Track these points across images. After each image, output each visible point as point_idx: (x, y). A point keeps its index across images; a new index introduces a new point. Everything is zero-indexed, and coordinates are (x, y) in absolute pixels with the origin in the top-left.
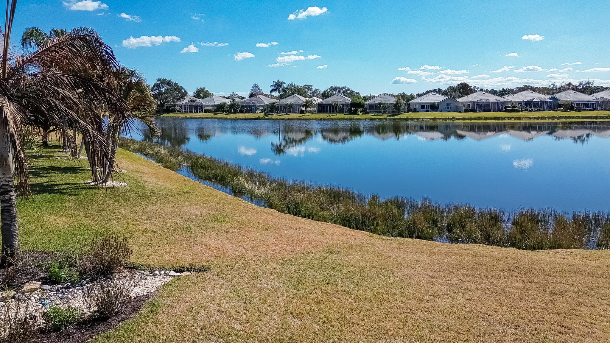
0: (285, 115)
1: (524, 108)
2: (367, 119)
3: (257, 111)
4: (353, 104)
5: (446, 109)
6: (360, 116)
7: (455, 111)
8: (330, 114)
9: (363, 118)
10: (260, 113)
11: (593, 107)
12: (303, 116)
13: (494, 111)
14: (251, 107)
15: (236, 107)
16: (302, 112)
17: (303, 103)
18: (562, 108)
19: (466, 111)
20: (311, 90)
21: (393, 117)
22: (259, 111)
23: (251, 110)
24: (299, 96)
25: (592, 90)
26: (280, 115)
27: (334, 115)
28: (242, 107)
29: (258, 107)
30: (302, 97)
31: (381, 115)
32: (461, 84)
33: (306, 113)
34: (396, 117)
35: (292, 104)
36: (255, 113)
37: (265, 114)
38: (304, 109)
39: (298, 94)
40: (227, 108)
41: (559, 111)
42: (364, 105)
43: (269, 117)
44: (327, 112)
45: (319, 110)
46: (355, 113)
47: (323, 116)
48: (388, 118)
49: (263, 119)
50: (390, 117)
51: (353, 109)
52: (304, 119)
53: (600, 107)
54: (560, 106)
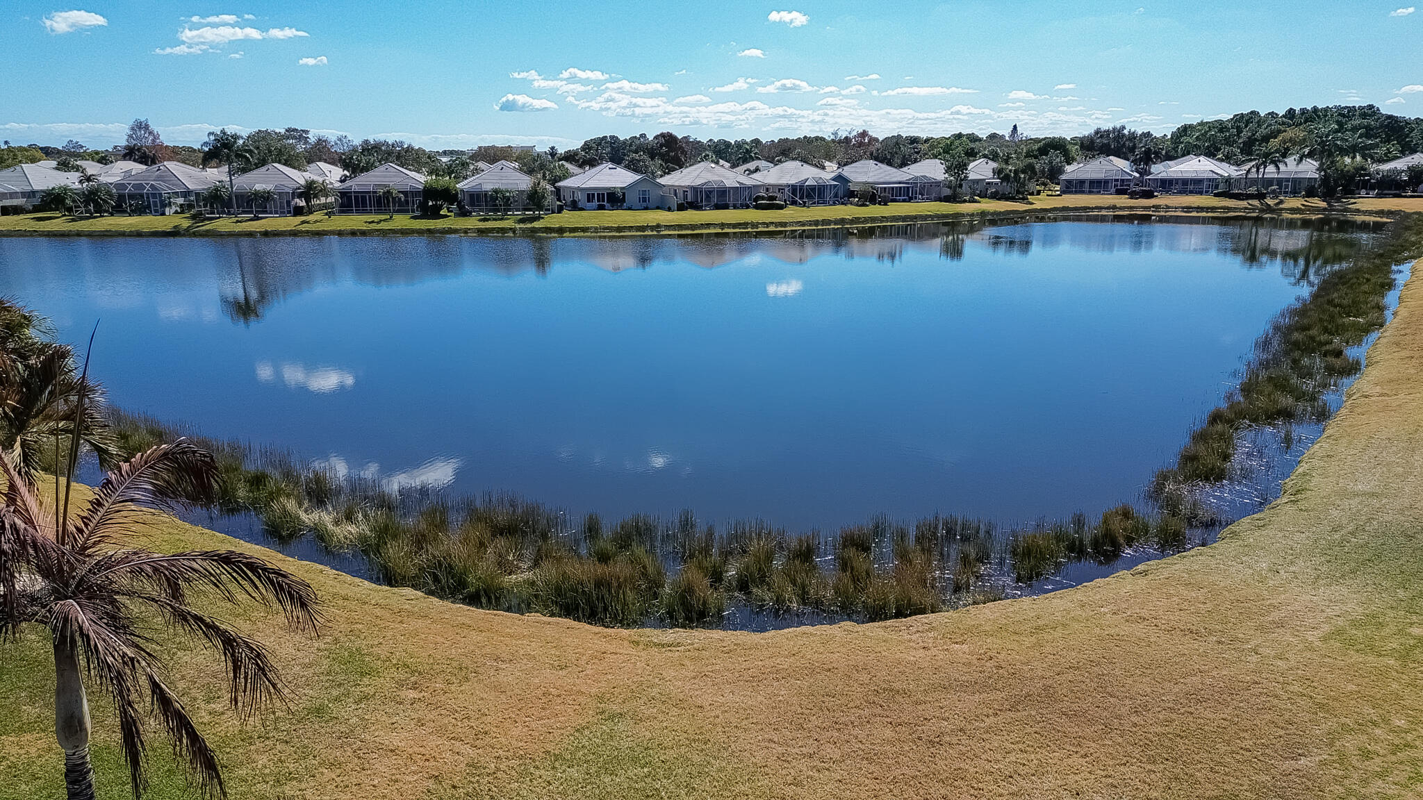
0: (251, 220)
1: (789, 198)
2: (469, 229)
3: (167, 210)
4: (429, 192)
5: (640, 202)
6: (451, 222)
7: (658, 208)
8: (376, 217)
9: (458, 227)
10: (176, 212)
11: (908, 195)
12: (303, 222)
13: (735, 207)
14: (148, 198)
15: (101, 199)
16: (298, 211)
17: (299, 189)
18: (857, 199)
19: (681, 208)
20: (306, 142)
21: (529, 226)
22: (174, 209)
23: (149, 207)
24: (284, 167)
25: (905, 156)
26: (238, 222)
27: (385, 220)
28: (121, 198)
29: (169, 198)
30: (291, 169)
31: (501, 219)
32: (663, 135)
33: (310, 212)
34: (536, 224)
35: (268, 192)
36: (163, 214)
37: (193, 217)
38: (302, 203)
39: (279, 162)
40: (74, 201)
41: (851, 204)
42: (457, 193)
43: (209, 226)
44: (365, 212)
45: (342, 205)
46: (434, 214)
47: (356, 221)
48: (518, 226)
49: (188, 233)
50: (522, 226)
51: (430, 203)
52: (307, 232)
53: (919, 194)
54: (852, 194)
